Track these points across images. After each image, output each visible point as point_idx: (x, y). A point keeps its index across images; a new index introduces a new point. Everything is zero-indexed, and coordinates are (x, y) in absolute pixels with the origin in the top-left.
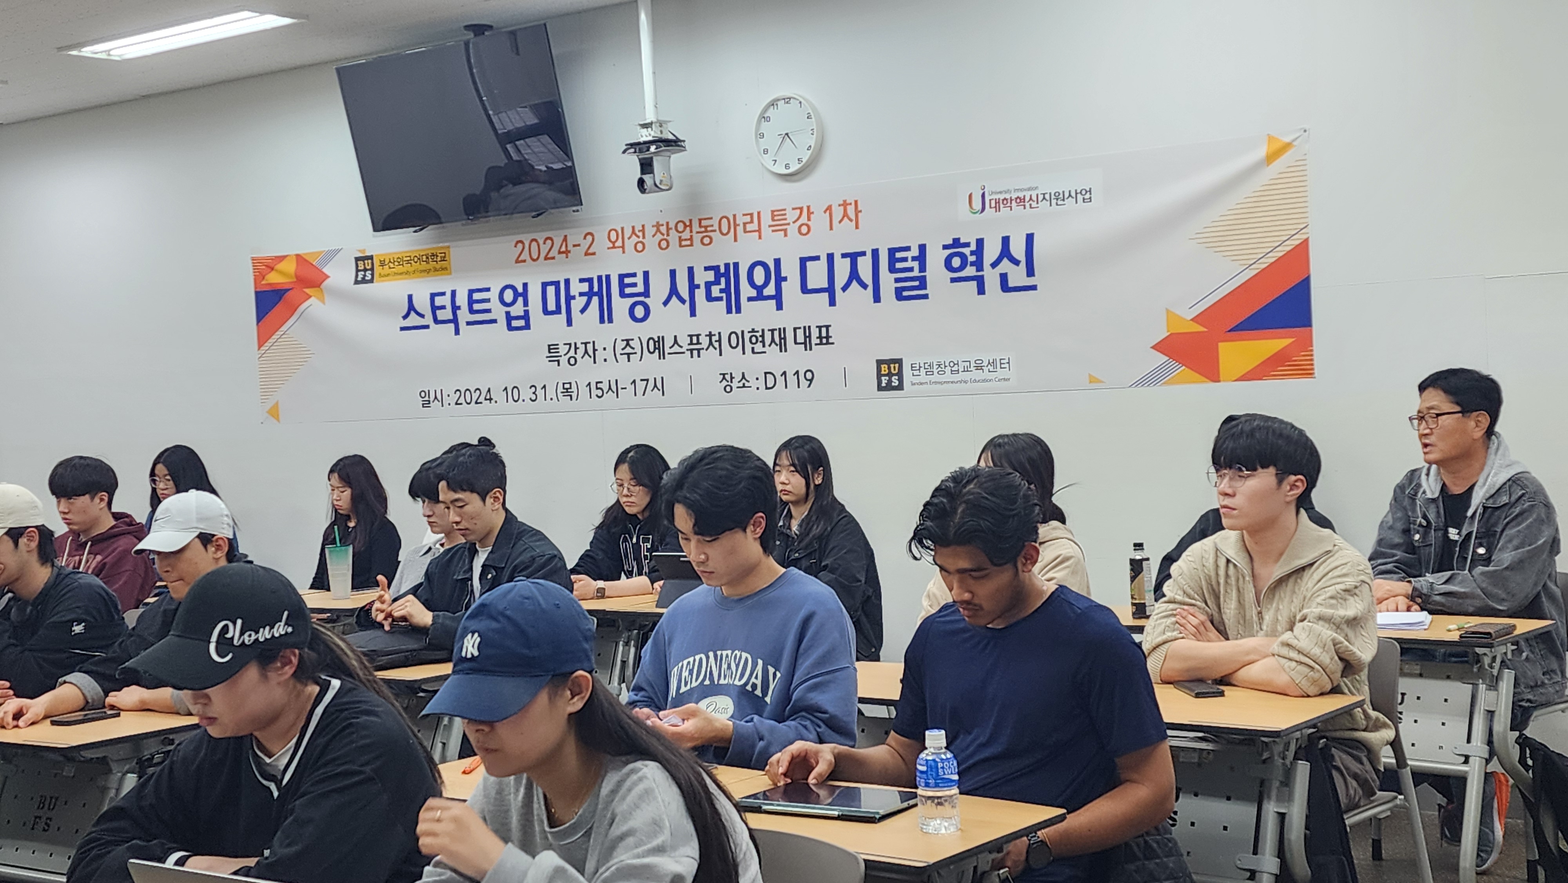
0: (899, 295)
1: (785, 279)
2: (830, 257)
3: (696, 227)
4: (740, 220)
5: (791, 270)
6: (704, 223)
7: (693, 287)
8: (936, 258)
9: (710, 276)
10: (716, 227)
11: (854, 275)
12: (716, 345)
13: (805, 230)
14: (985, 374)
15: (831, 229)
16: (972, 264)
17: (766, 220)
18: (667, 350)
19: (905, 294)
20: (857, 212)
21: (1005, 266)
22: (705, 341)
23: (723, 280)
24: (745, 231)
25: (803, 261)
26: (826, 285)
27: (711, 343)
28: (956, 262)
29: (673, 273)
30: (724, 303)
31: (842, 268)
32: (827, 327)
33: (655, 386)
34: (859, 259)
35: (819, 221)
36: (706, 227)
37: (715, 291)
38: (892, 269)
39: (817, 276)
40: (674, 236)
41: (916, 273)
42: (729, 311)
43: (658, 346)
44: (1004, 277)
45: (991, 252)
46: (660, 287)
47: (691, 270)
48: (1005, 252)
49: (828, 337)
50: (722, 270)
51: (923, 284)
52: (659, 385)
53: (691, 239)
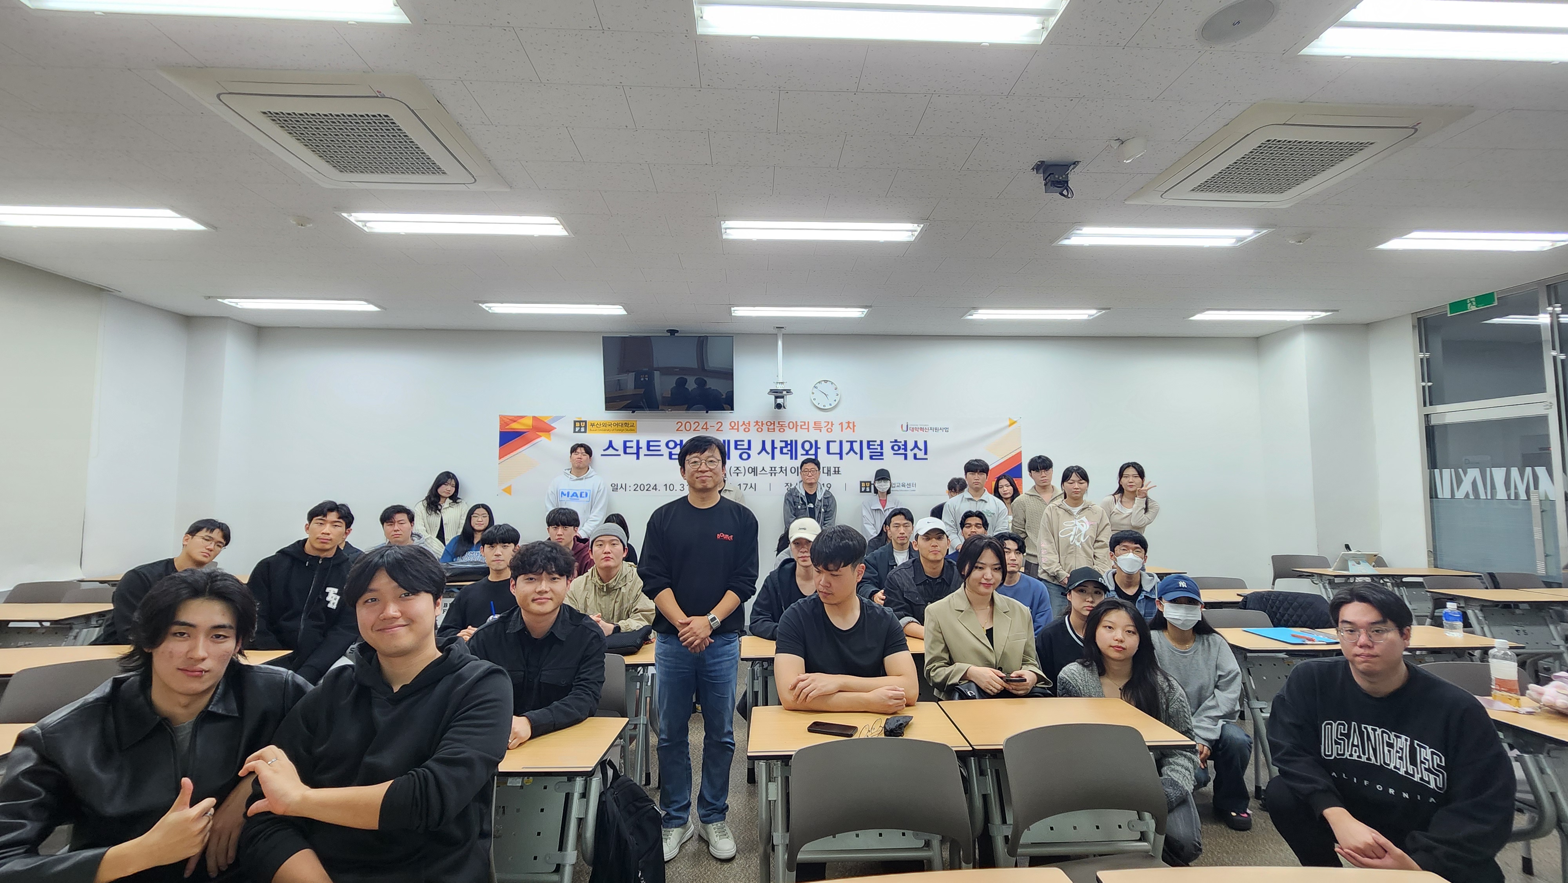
0: (871, 458)
1: (820, 448)
2: (841, 442)
3: (776, 424)
4: (799, 424)
5: (822, 445)
6: (781, 423)
7: (773, 448)
8: (887, 447)
9: (783, 444)
10: (787, 425)
11: (852, 449)
12: (784, 472)
13: (830, 431)
14: (906, 488)
15: (842, 431)
16: (903, 449)
17: (812, 425)
18: (758, 472)
19: (874, 457)
20: (854, 426)
21: (916, 451)
22: (778, 470)
23: (789, 446)
24: (801, 428)
25: (828, 442)
26: (839, 452)
27: (781, 471)
28: (896, 448)
29: (764, 442)
30: (789, 455)
31: (846, 447)
32: (838, 468)
33: (751, 486)
34: (854, 443)
35: (836, 428)
36: (782, 425)
37: (785, 450)
38: (869, 448)
39: (835, 448)
40: (765, 427)
41: (879, 450)
42: (791, 458)
43: (754, 471)
44: (915, 455)
45: (910, 445)
46: (756, 447)
47: (773, 442)
48: (916, 446)
49: (838, 471)
50: (789, 442)
51: (882, 454)
52: (753, 486)
53: (774, 429)
